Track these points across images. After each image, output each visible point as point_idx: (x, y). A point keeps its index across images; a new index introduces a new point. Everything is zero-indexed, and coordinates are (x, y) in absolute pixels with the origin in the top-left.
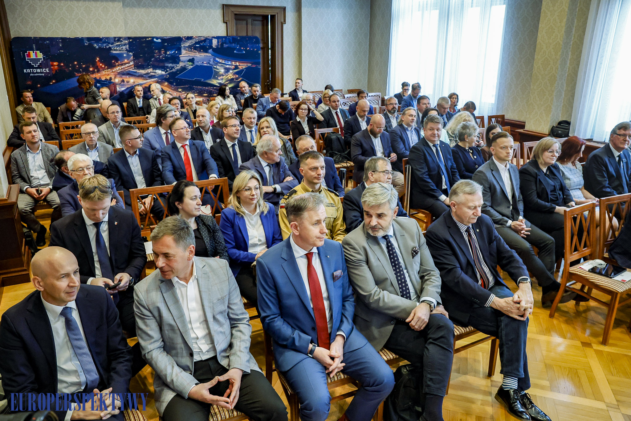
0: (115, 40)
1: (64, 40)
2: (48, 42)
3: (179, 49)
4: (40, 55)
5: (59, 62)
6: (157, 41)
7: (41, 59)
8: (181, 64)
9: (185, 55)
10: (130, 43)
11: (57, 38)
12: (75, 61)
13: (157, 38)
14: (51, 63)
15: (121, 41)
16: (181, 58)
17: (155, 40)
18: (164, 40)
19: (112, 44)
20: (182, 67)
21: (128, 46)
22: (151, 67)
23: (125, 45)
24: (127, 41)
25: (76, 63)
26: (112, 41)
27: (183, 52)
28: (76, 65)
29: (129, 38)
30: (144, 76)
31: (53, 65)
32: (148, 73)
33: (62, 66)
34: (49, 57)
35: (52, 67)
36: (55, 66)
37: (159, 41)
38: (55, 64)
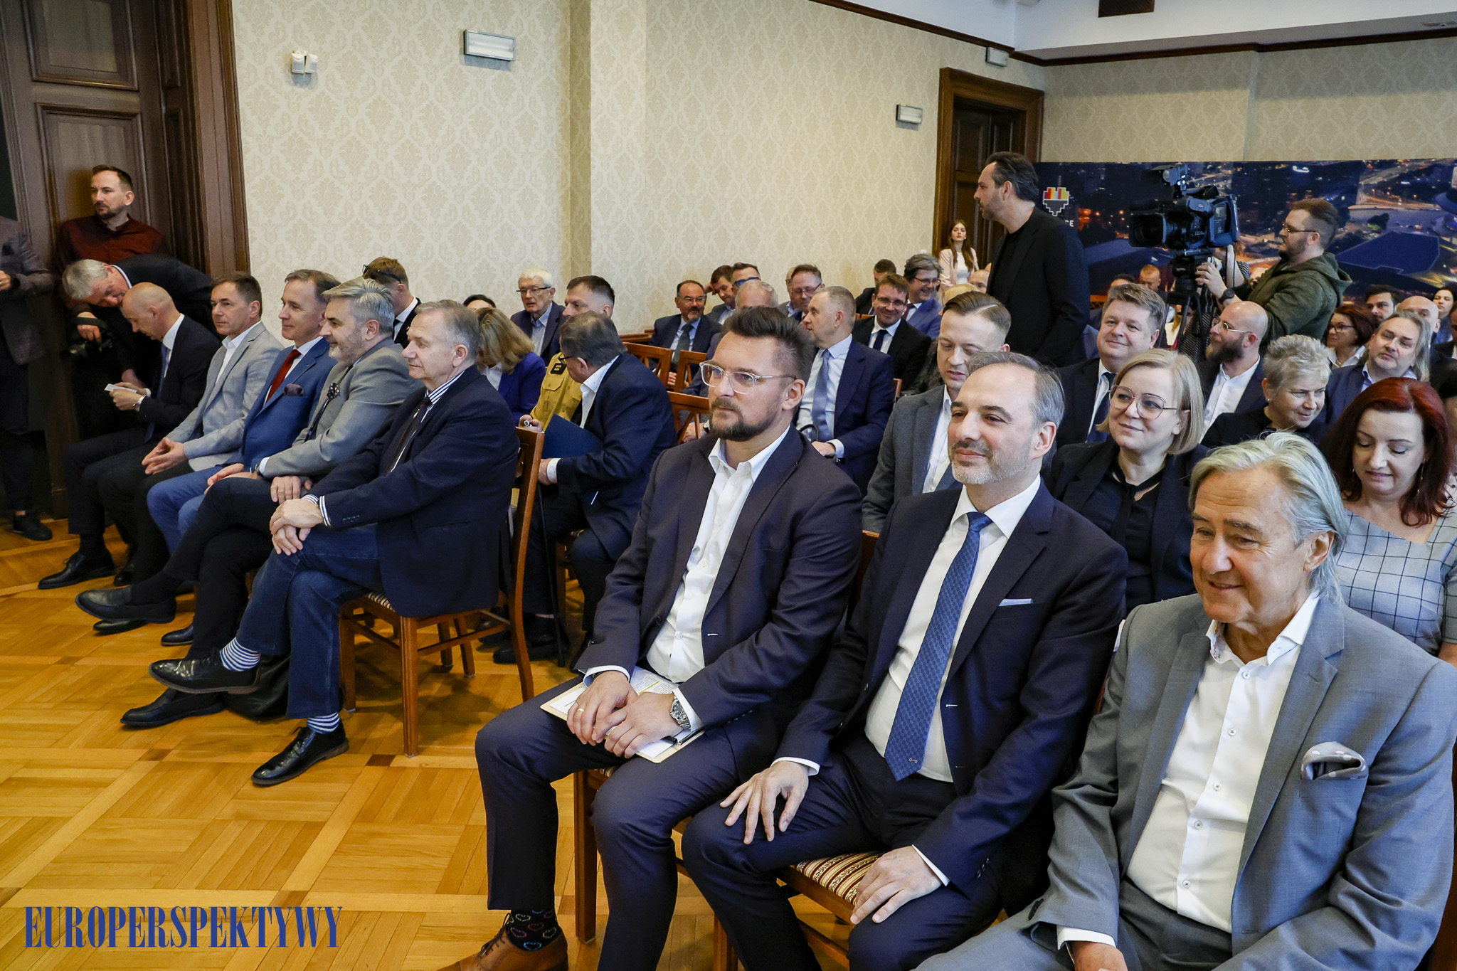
0: (1205, 169)
1: (1111, 167)
2: (1083, 171)
3: (1352, 194)
4: (1066, 196)
5: (1094, 210)
6: (1300, 171)
7: (1066, 202)
8: (1349, 228)
9: (1364, 205)
10: (1236, 177)
11: (1100, 165)
12: (1121, 209)
13: (1300, 165)
14: (1079, 210)
15: (1218, 171)
16: (1353, 215)
17: (1295, 168)
18: (1316, 168)
19: (1199, 176)
20: (1349, 234)
21: (1230, 181)
22: (1272, 231)
23: (1224, 179)
24: (1230, 172)
25: (1121, 212)
26: (1199, 170)
27: (1362, 197)
28: (1122, 216)
29: (1236, 164)
30: (1253, 249)
31: (1084, 215)
32: (1263, 244)
33: (1097, 217)
34: (1080, 199)
35: (1080, 219)
36: (1086, 216)
37: (1306, 170)
38: (1087, 212)
